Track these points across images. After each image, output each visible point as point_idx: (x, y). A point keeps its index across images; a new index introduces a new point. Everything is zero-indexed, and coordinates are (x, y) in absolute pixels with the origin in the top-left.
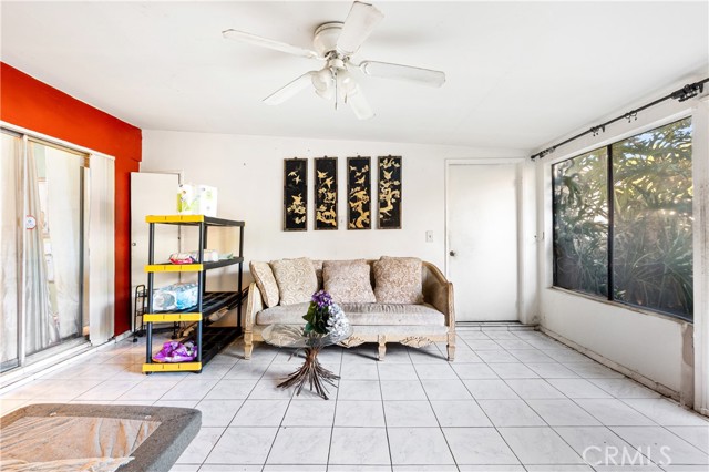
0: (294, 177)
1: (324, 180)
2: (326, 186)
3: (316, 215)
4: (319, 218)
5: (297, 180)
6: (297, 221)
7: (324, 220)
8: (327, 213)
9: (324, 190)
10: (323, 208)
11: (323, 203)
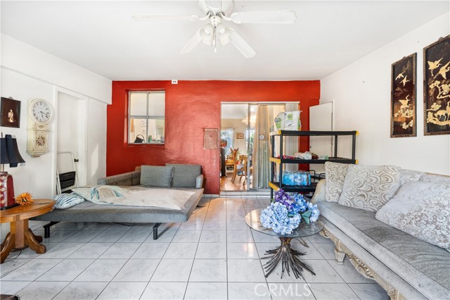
0: (402, 79)
1: (436, 70)
2: (440, 78)
3: (426, 116)
4: (431, 119)
5: (405, 81)
6: (405, 126)
7: (437, 122)
8: (441, 113)
9: (438, 82)
10: (435, 106)
11: (436, 100)
